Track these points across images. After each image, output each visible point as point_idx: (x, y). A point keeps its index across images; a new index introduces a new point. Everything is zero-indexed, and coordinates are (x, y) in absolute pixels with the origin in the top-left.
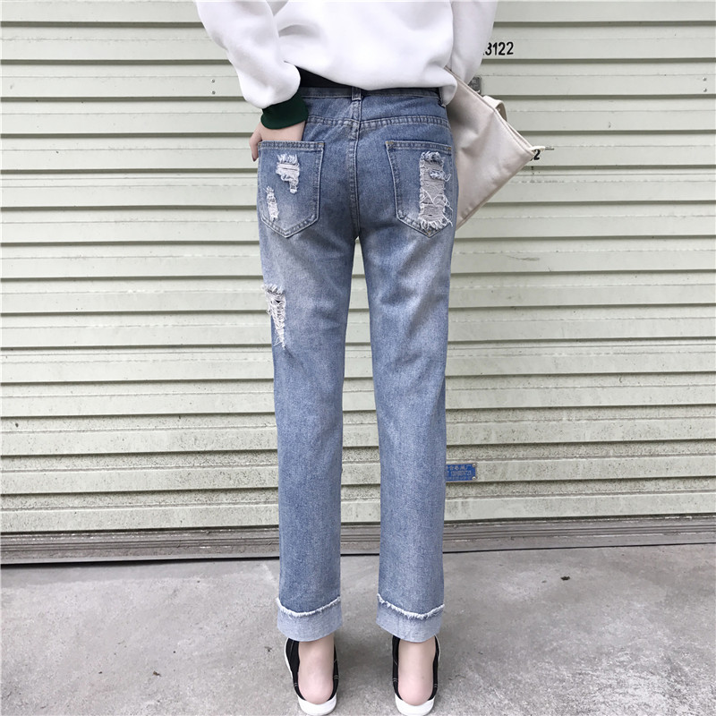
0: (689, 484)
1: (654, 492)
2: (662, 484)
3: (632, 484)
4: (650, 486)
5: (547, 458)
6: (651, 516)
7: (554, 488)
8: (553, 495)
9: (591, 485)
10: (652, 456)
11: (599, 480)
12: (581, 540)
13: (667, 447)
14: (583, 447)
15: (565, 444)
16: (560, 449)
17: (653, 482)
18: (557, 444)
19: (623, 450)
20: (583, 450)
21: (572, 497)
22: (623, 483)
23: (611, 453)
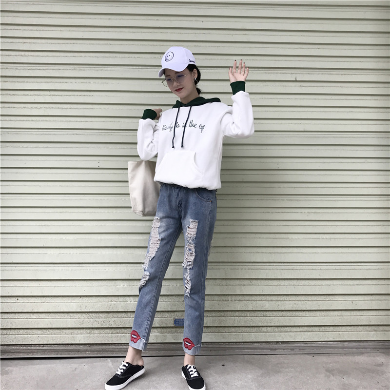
0: (280, 329)
1: (266, 332)
2: (269, 328)
3: (257, 328)
4: (264, 329)
5: (223, 317)
6: (265, 342)
7: (226, 329)
8: (226, 332)
9: (241, 328)
10: (264, 316)
11: (244, 326)
12: (237, 352)
13: (270, 313)
14: (237, 312)
15: (230, 311)
16: (228, 313)
17: (265, 328)
18: (227, 311)
19: (252, 314)
20: (237, 313)
21: (233, 333)
22: (253, 328)
23: (248, 315)
